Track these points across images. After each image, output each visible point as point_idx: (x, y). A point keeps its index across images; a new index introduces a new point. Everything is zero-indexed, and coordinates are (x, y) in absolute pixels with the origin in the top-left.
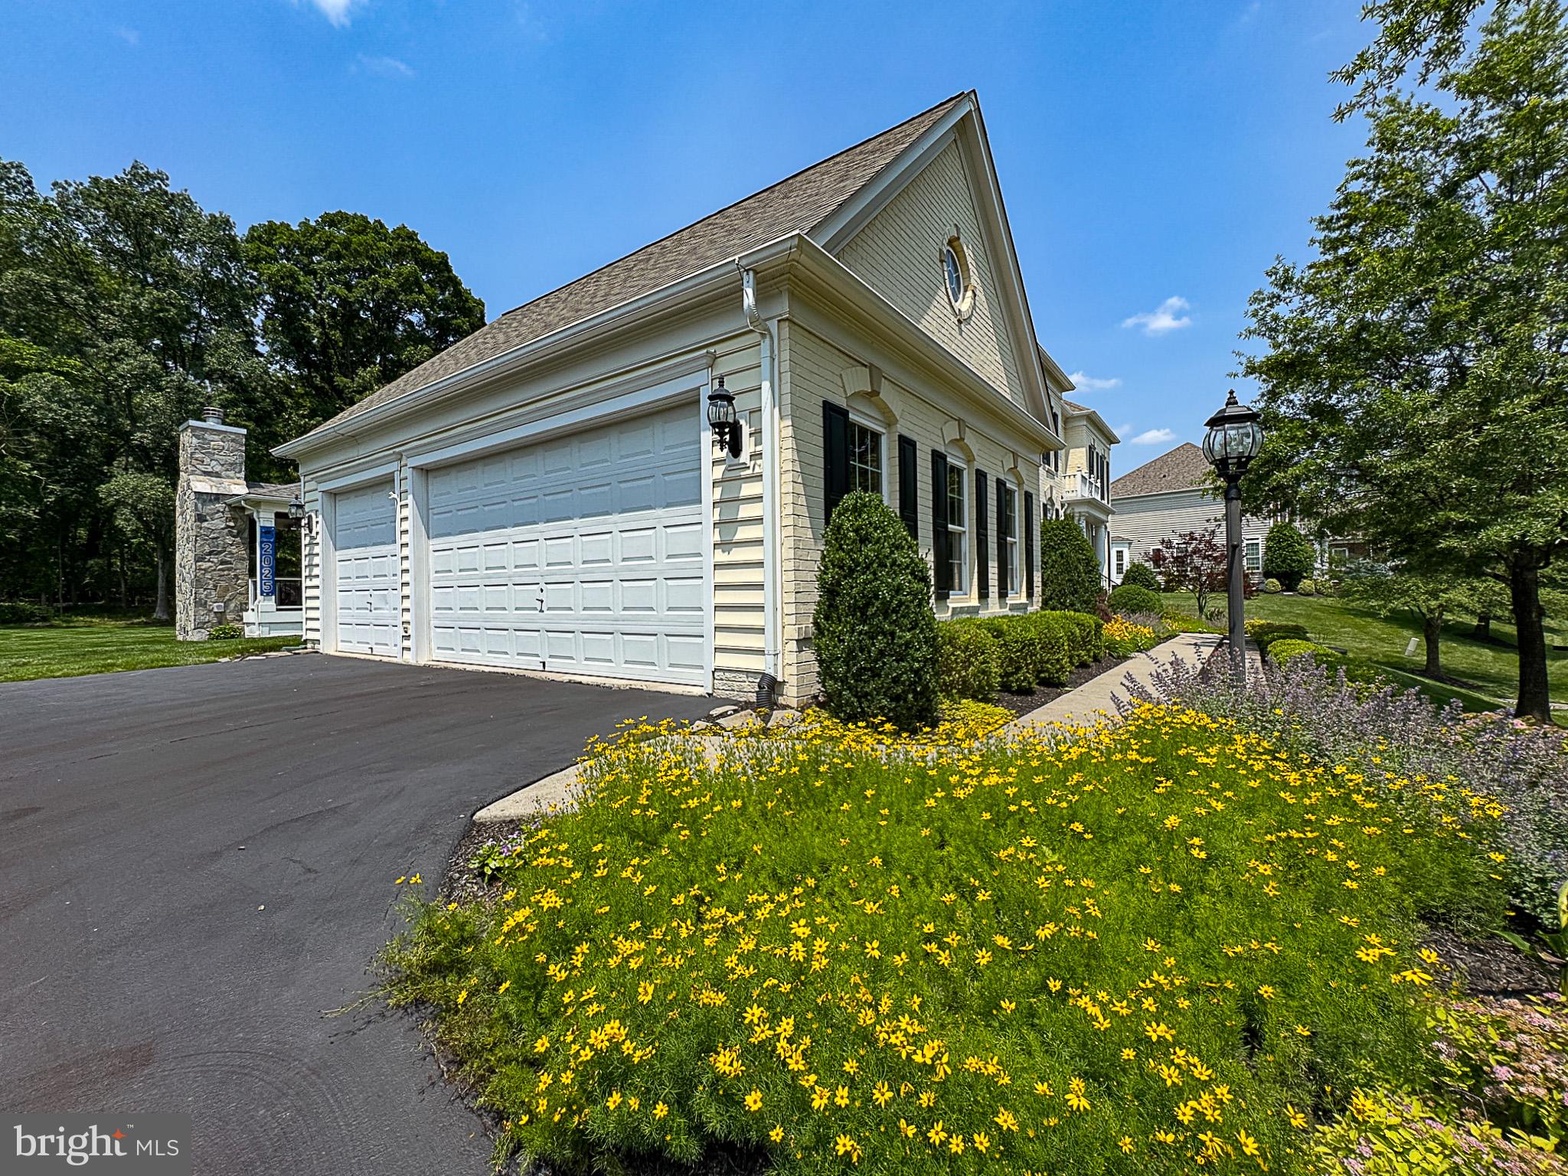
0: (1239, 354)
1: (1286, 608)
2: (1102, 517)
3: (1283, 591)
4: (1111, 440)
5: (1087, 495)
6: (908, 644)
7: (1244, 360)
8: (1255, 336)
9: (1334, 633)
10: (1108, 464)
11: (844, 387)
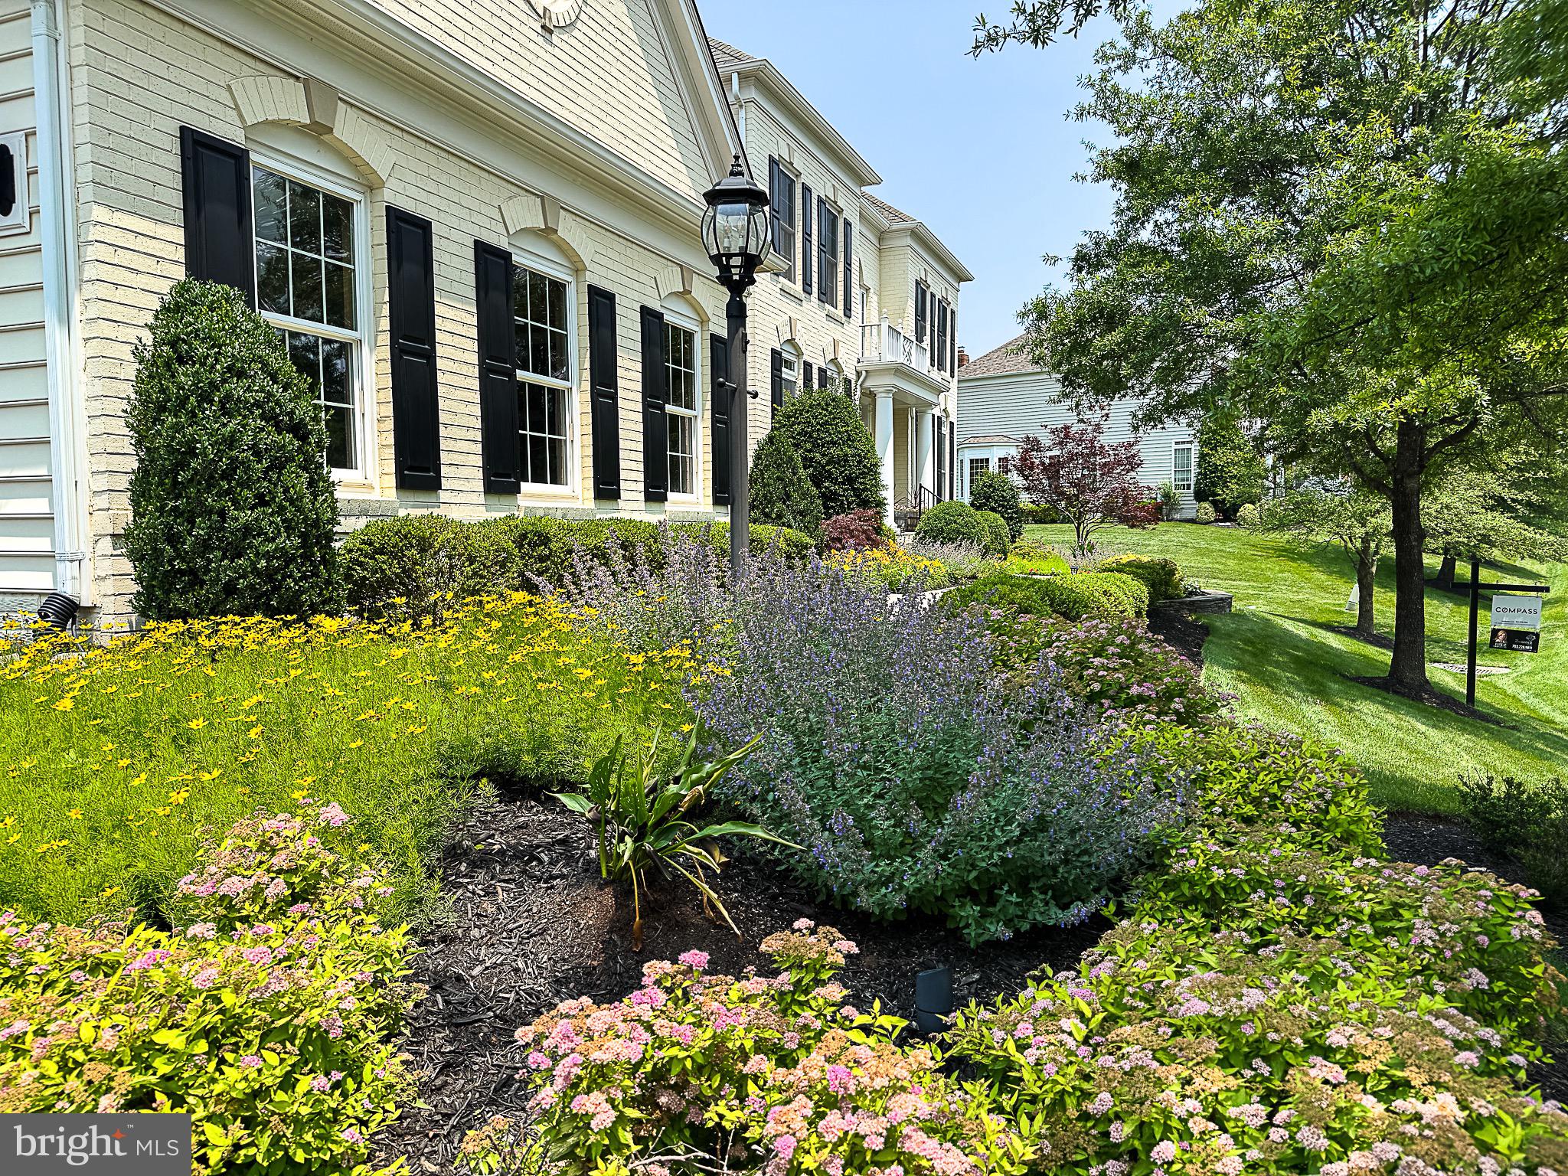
0: (1090, 147)
1: (1217, 546)
2: (929, 397)
3: (1217, 521)
4: (961, 276)
5: (888, 358)
6: (247, 530)
7: (1094, 154)
8: (1092, 119)
9: (1268, 579)
10: (953, 312)
11: (237, 108)
